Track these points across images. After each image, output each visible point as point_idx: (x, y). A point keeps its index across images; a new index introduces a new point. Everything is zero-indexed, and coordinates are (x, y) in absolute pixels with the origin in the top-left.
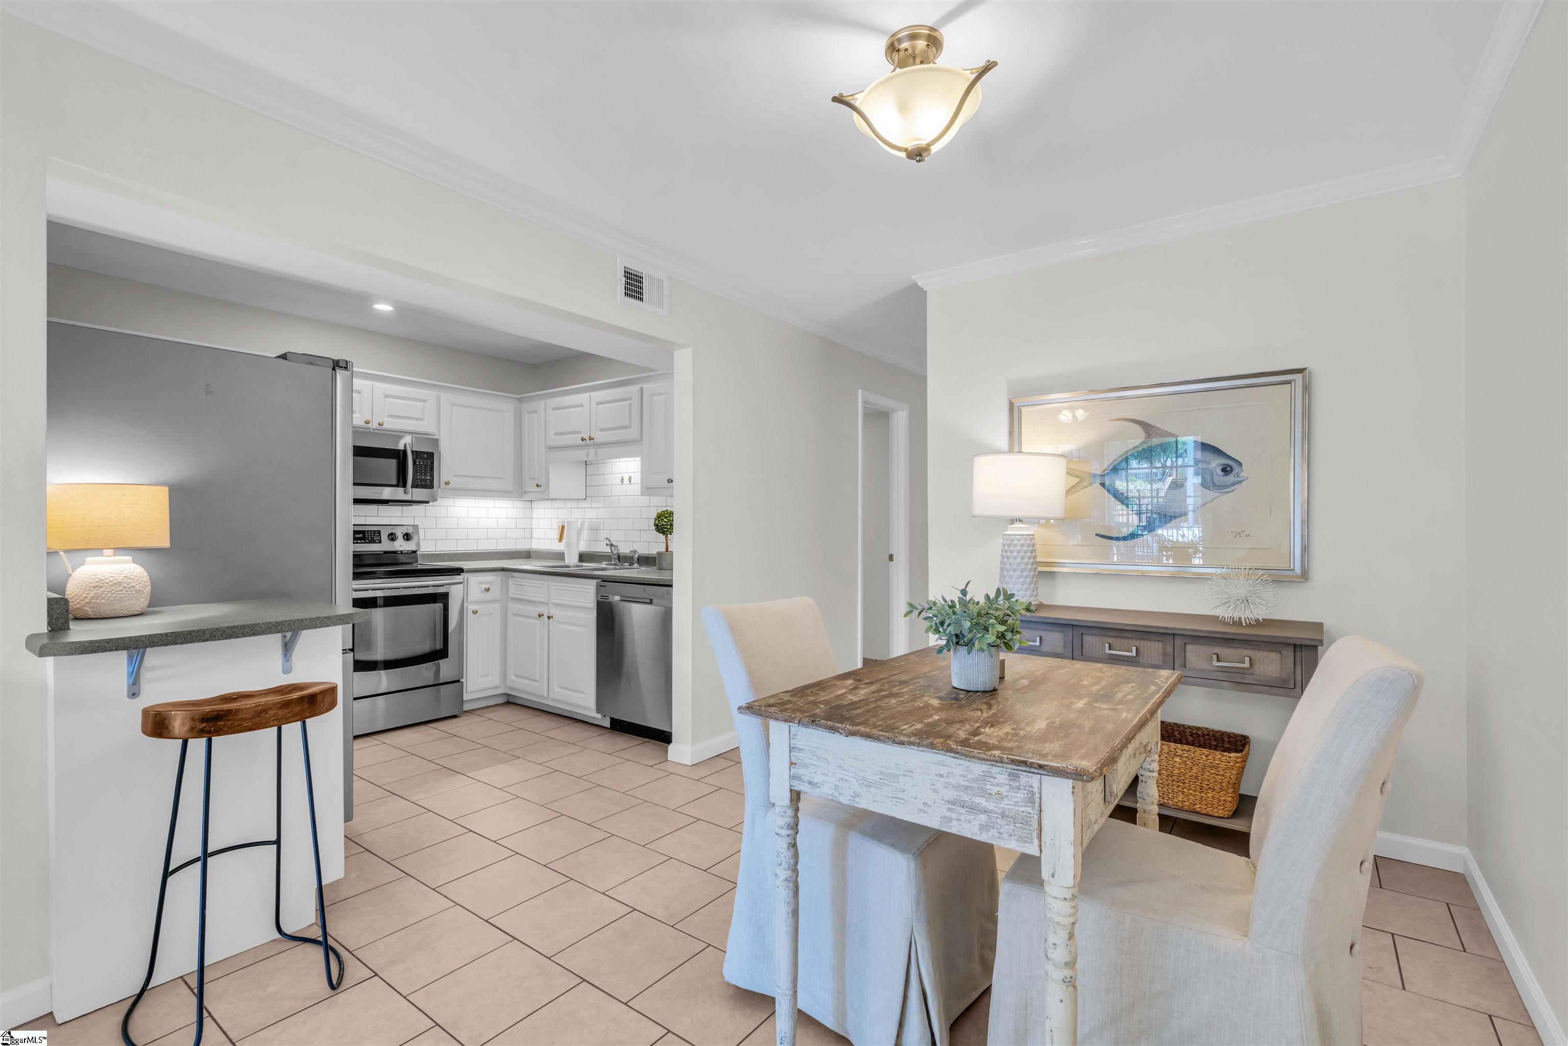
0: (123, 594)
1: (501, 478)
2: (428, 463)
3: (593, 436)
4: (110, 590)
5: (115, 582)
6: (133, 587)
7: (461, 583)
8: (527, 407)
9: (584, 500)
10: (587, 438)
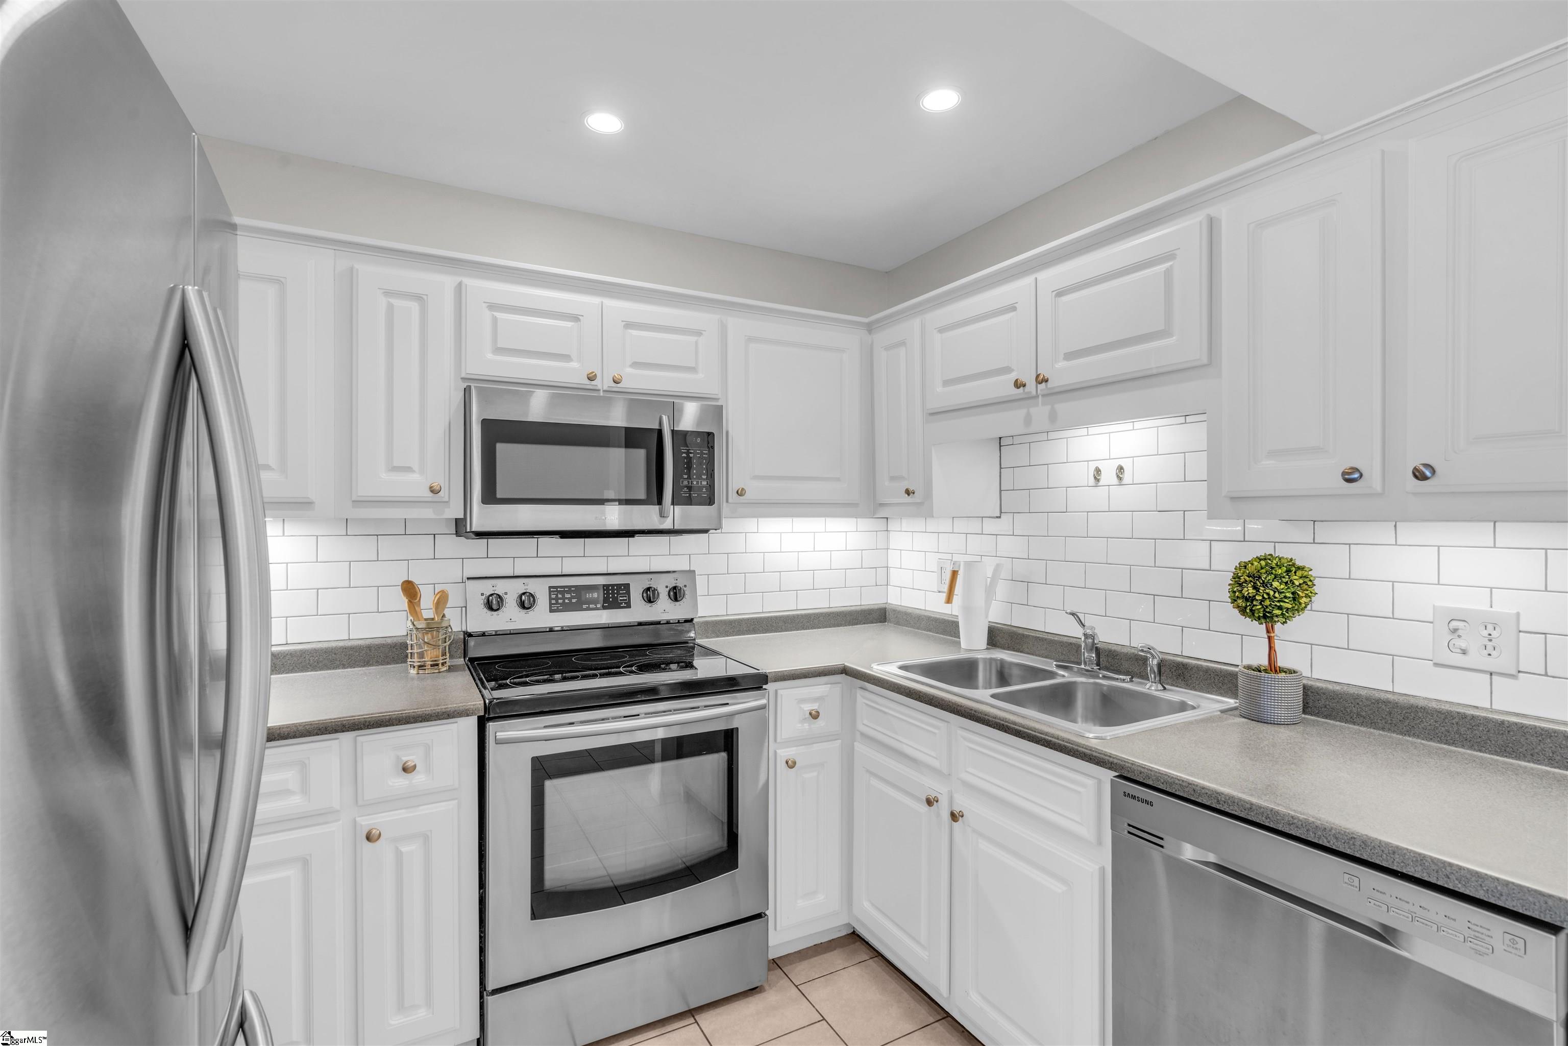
1: (838, 479)
2: (702, 453)
3: (1044, 372)
7: (763, 707)
8: (883, 337)
9: (997, 517)
10: (1029, 379)
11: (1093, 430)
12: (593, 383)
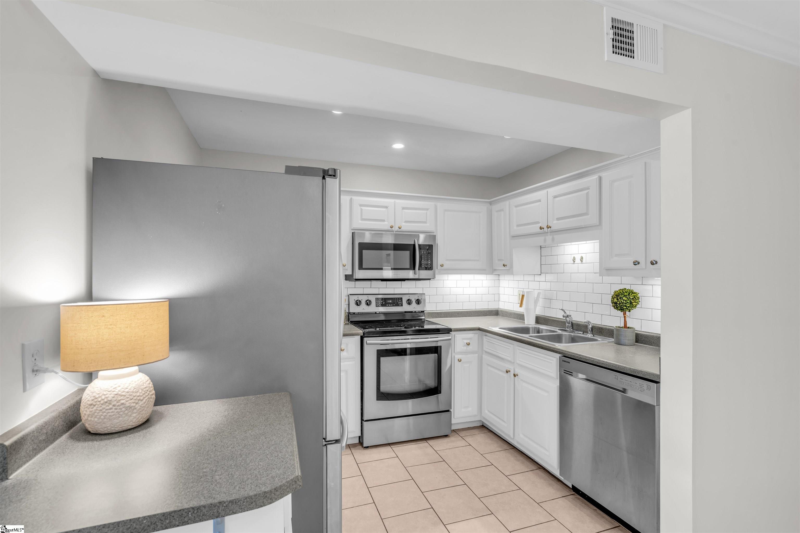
0: (112, 412)
1: (478, 260)
2: (429, 252)
3: (550, 225)
4: (101, 408)
5: (106, 400)
6: (122, 404)
7: (450, 339)
8: (495, 207)
9: (540, 275)
10: (545, 227)
11: (572, 243)
12: (392, 229)
